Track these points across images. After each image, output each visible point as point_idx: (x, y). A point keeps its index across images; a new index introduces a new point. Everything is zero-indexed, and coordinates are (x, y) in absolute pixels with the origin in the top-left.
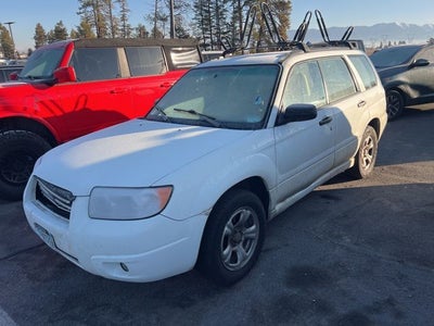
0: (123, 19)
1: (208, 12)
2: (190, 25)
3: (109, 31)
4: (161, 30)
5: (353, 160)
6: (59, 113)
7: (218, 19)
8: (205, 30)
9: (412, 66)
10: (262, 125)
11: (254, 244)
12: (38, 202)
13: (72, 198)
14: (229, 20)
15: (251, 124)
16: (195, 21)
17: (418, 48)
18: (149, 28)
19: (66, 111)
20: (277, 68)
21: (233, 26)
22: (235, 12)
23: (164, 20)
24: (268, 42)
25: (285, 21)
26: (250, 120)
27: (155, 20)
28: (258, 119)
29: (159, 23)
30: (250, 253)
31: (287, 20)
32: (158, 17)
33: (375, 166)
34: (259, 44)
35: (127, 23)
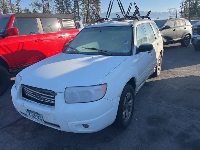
0: (17, 5)
1: (62, 3)
2: (53, 9)
3: (10, 11)
4: (38, 11)
5: (155, 68)
6: (9, 52)
7: (67, 6)
8: (60, 12)
9: (164, 29)
10: (130, 54)
11: (131, 109)
12: (24, 98)
13: (54, 94)
14: (72, 7)
15: (125, 53)
16: (55, 7)
17: (165, 21)
18: (31, 10)
19: (13, 51)
20: (131, 27)
21: (74, 10)
22: (75, 3)
23: (40, 6)
24: (91, 18)
25: (98, 9)
26: (125, 51)
27: (34, 6)
28: (128, 51)
29: (37, 8)
30: (130, 113)
31: (99, 8)
32: (36, 5)
33: (161, 71)
34: (87, 19)
35: (20, 7)
